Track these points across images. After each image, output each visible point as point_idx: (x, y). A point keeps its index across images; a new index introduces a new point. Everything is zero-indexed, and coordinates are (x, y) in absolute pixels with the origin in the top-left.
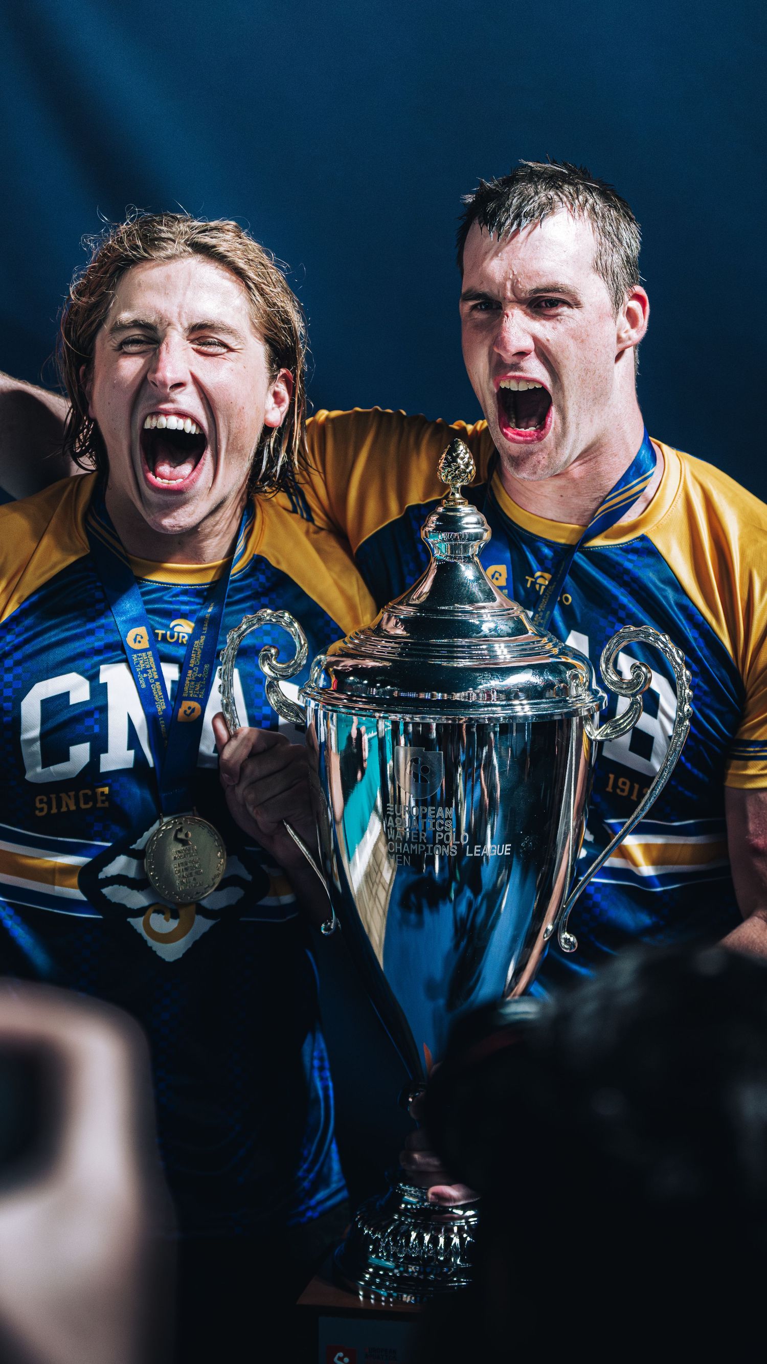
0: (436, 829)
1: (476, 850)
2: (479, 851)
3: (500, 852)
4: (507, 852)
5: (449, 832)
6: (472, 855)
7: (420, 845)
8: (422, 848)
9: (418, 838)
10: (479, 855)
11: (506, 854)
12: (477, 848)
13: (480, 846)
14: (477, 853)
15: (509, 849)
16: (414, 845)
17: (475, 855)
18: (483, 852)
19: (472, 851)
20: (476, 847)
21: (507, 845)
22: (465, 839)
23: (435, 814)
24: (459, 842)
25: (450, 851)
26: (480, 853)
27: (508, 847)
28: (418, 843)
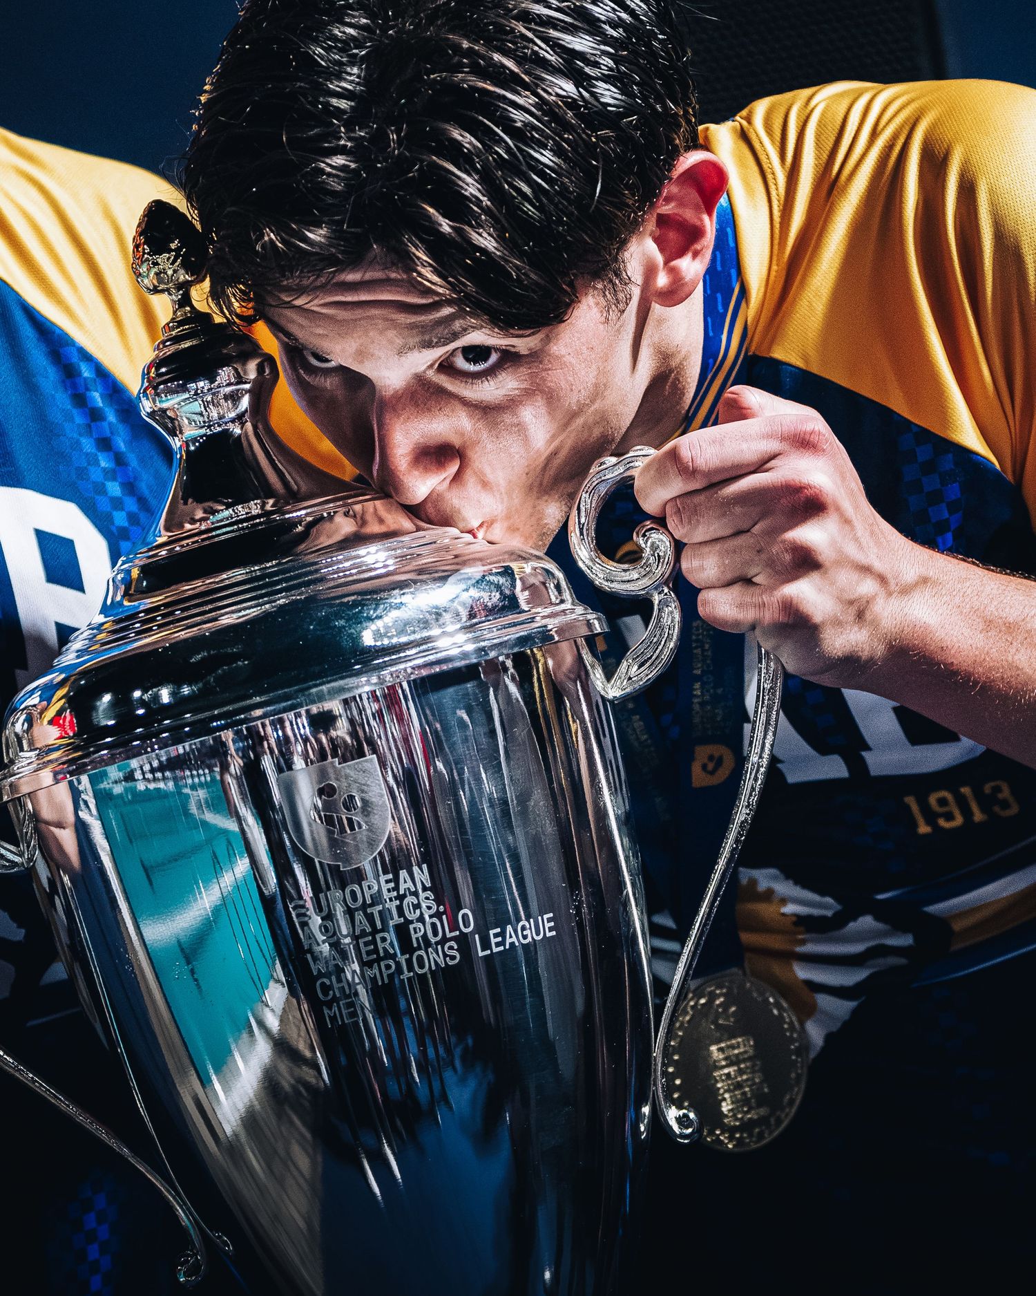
0: (405, 918)
1: (493, 941)
2: (500, 939)
3: (538, 934)
4: (551, 929)
5: (431, 917)
6: (488, 952)
7: (382, 964)
8: (388, 967)
9: (376, 951)
10: (502, 948)
11: (549, 934)
12: (496, 936)
13: (498, 930)
14: (498, 945)
15: (552, 924)
16: (371, 967)
17: (495, 950)
18: (508, 941)
19: (486, 944)
20: (492, 932)
21: (546, 917)
22: (466, 925)
23: (396, 888)
24: (458, 933)
25: (445, 955)
26: (502, 943)
27: (549, 920)
28: (379, 960)
